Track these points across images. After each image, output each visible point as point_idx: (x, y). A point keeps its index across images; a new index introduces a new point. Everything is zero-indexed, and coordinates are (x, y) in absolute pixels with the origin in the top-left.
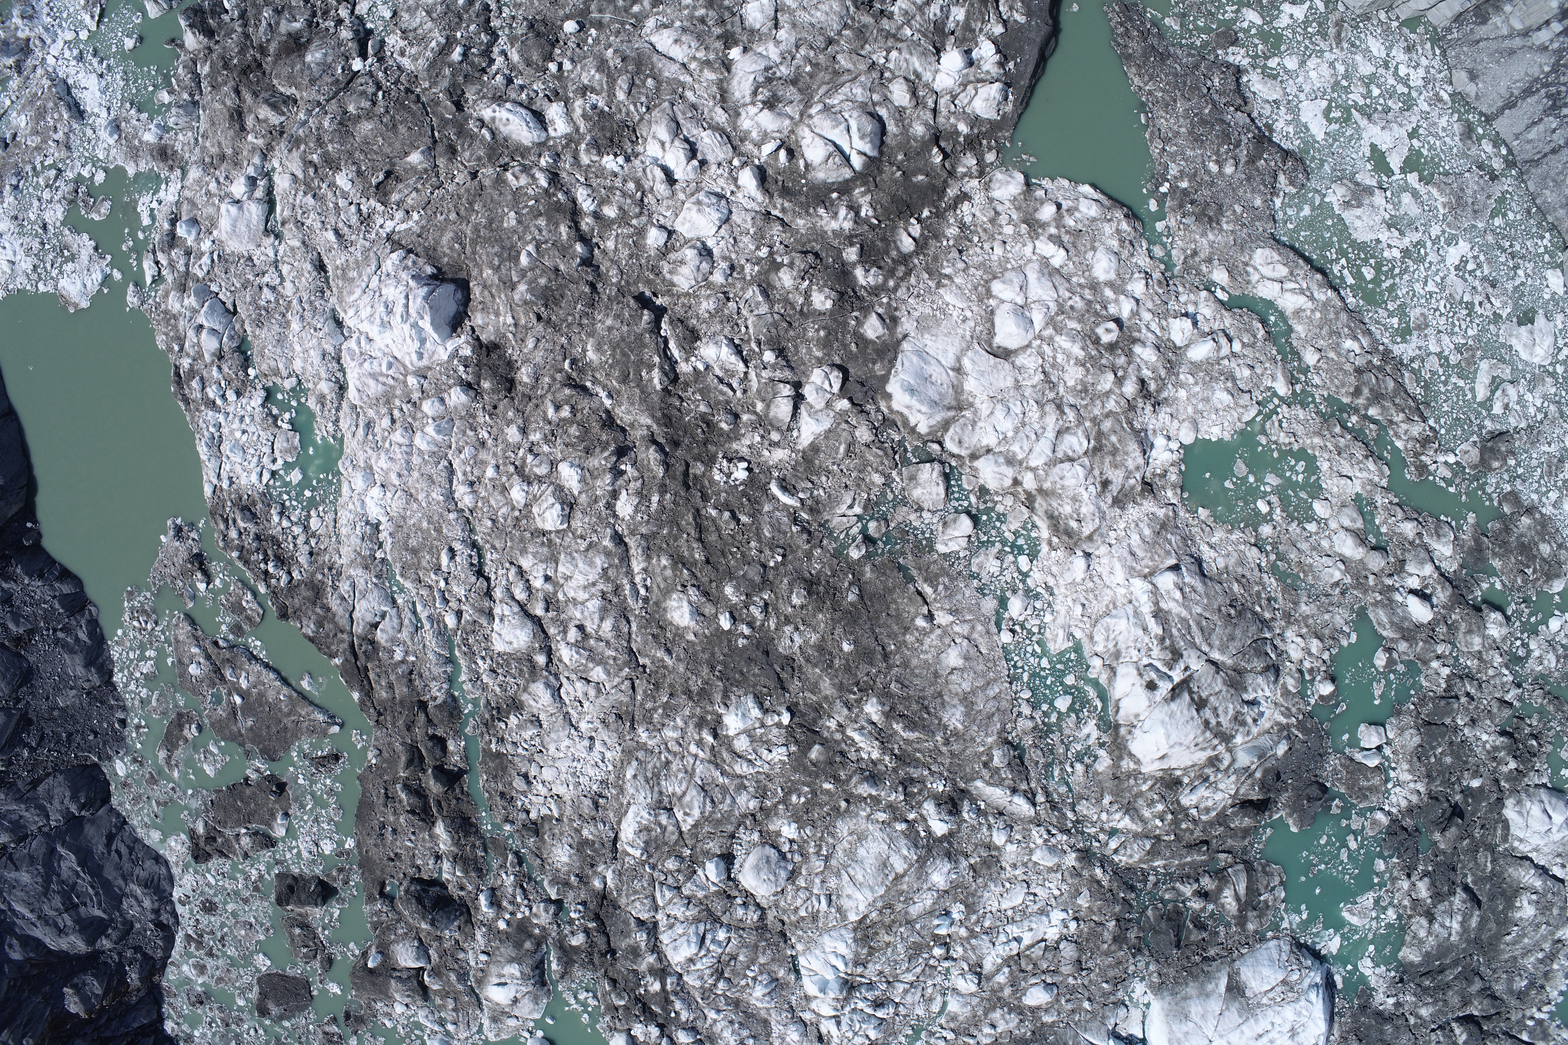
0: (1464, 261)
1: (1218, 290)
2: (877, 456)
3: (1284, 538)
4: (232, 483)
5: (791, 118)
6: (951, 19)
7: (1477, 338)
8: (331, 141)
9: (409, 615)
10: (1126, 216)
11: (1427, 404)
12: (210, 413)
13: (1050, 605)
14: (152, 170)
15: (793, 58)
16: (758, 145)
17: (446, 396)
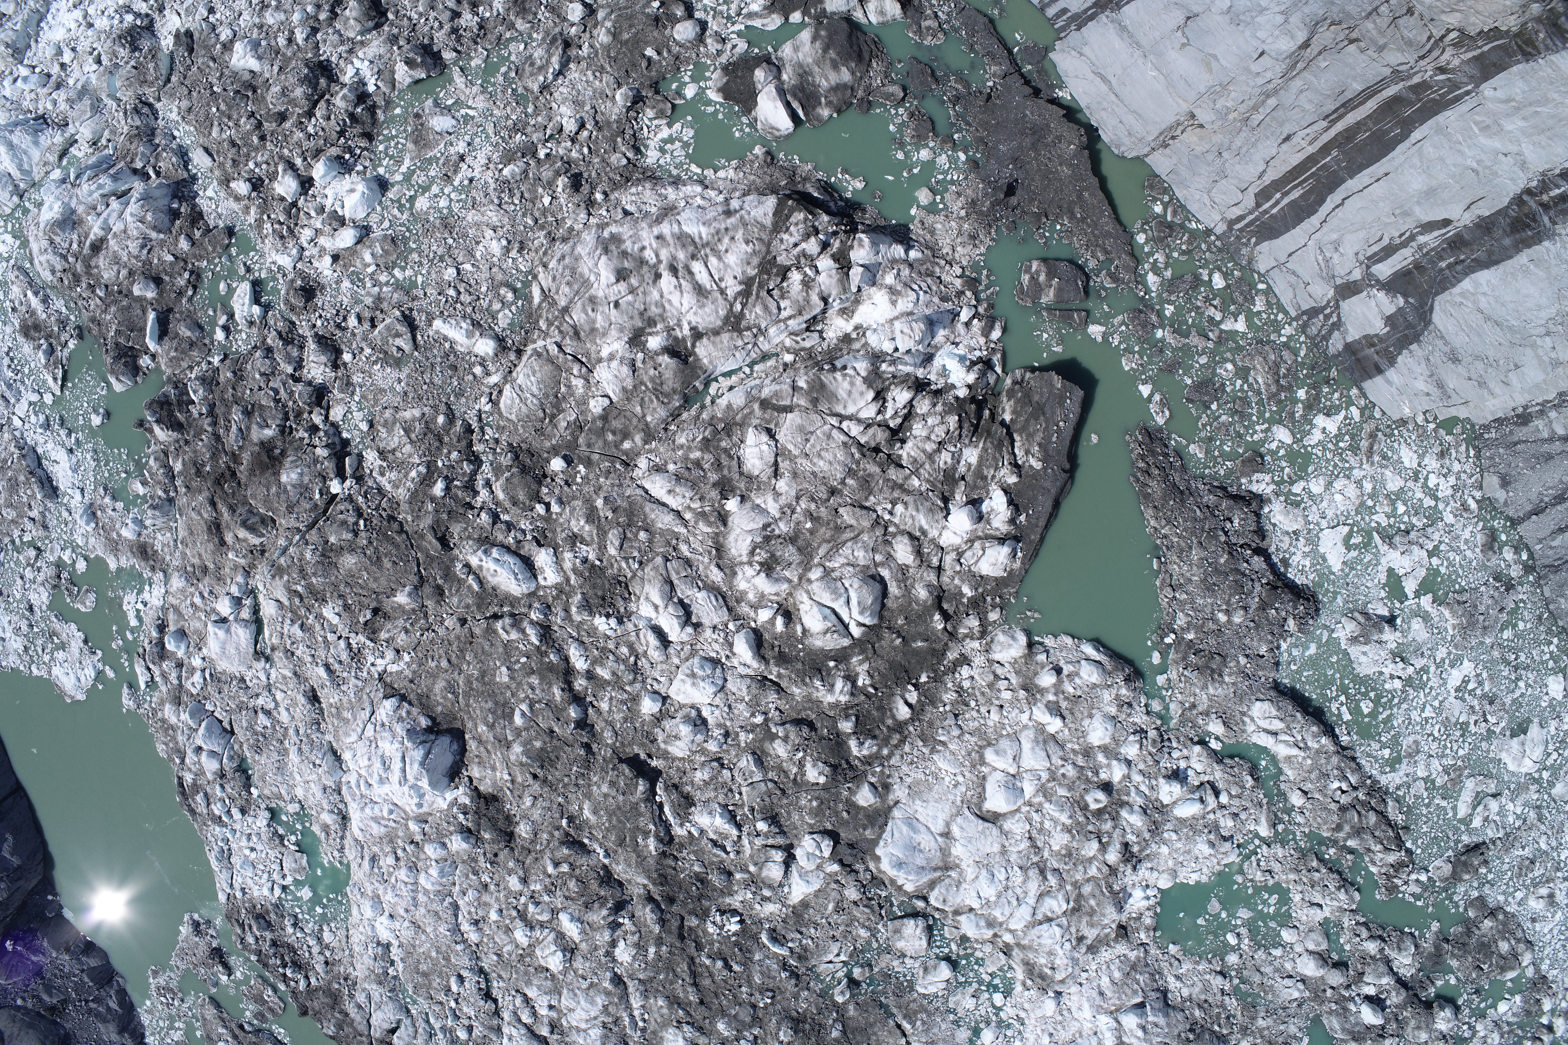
0: (1466, 681)
1: (1213, 741)
2: (863, 913)
3: (1249, 964)
4: (244, 893)
5: (789, 581)
6: (963, 462)
7: (1466, 758)
8: (314, 574)
9: (423, 1025)
10: (1127, 680)
11: (1406, 828)
12: (218, 829)
13: (1020, 1032)
14: (133, 567)
15: (793, 512)
16: (755, 607)
17: (447, 841)
